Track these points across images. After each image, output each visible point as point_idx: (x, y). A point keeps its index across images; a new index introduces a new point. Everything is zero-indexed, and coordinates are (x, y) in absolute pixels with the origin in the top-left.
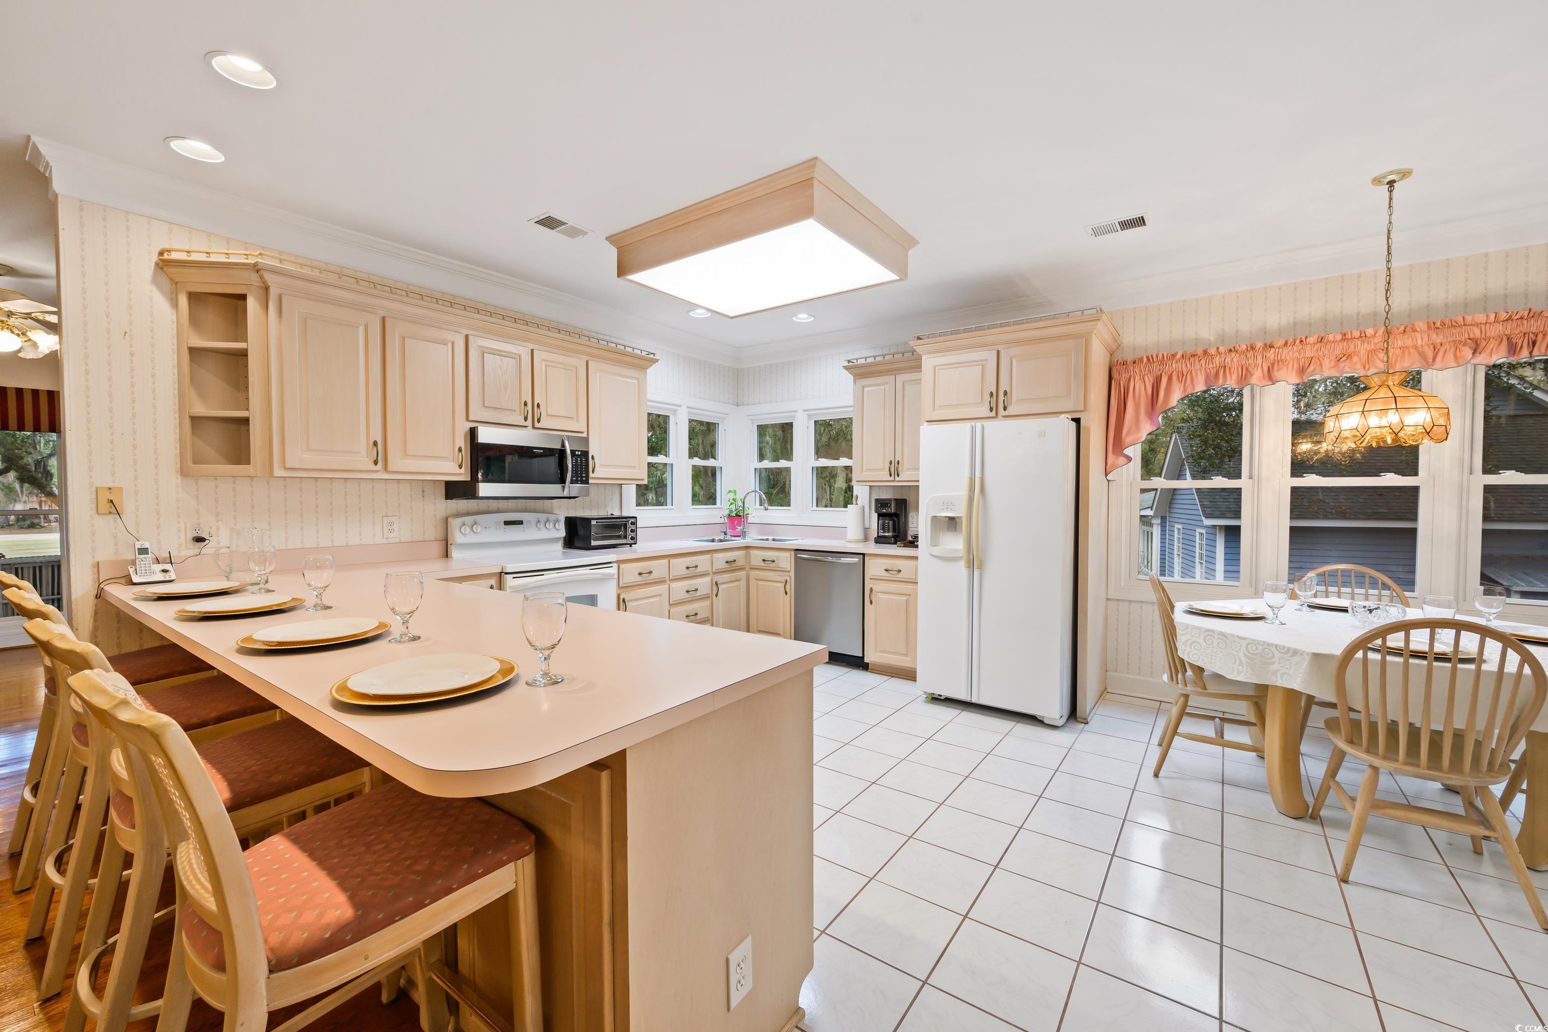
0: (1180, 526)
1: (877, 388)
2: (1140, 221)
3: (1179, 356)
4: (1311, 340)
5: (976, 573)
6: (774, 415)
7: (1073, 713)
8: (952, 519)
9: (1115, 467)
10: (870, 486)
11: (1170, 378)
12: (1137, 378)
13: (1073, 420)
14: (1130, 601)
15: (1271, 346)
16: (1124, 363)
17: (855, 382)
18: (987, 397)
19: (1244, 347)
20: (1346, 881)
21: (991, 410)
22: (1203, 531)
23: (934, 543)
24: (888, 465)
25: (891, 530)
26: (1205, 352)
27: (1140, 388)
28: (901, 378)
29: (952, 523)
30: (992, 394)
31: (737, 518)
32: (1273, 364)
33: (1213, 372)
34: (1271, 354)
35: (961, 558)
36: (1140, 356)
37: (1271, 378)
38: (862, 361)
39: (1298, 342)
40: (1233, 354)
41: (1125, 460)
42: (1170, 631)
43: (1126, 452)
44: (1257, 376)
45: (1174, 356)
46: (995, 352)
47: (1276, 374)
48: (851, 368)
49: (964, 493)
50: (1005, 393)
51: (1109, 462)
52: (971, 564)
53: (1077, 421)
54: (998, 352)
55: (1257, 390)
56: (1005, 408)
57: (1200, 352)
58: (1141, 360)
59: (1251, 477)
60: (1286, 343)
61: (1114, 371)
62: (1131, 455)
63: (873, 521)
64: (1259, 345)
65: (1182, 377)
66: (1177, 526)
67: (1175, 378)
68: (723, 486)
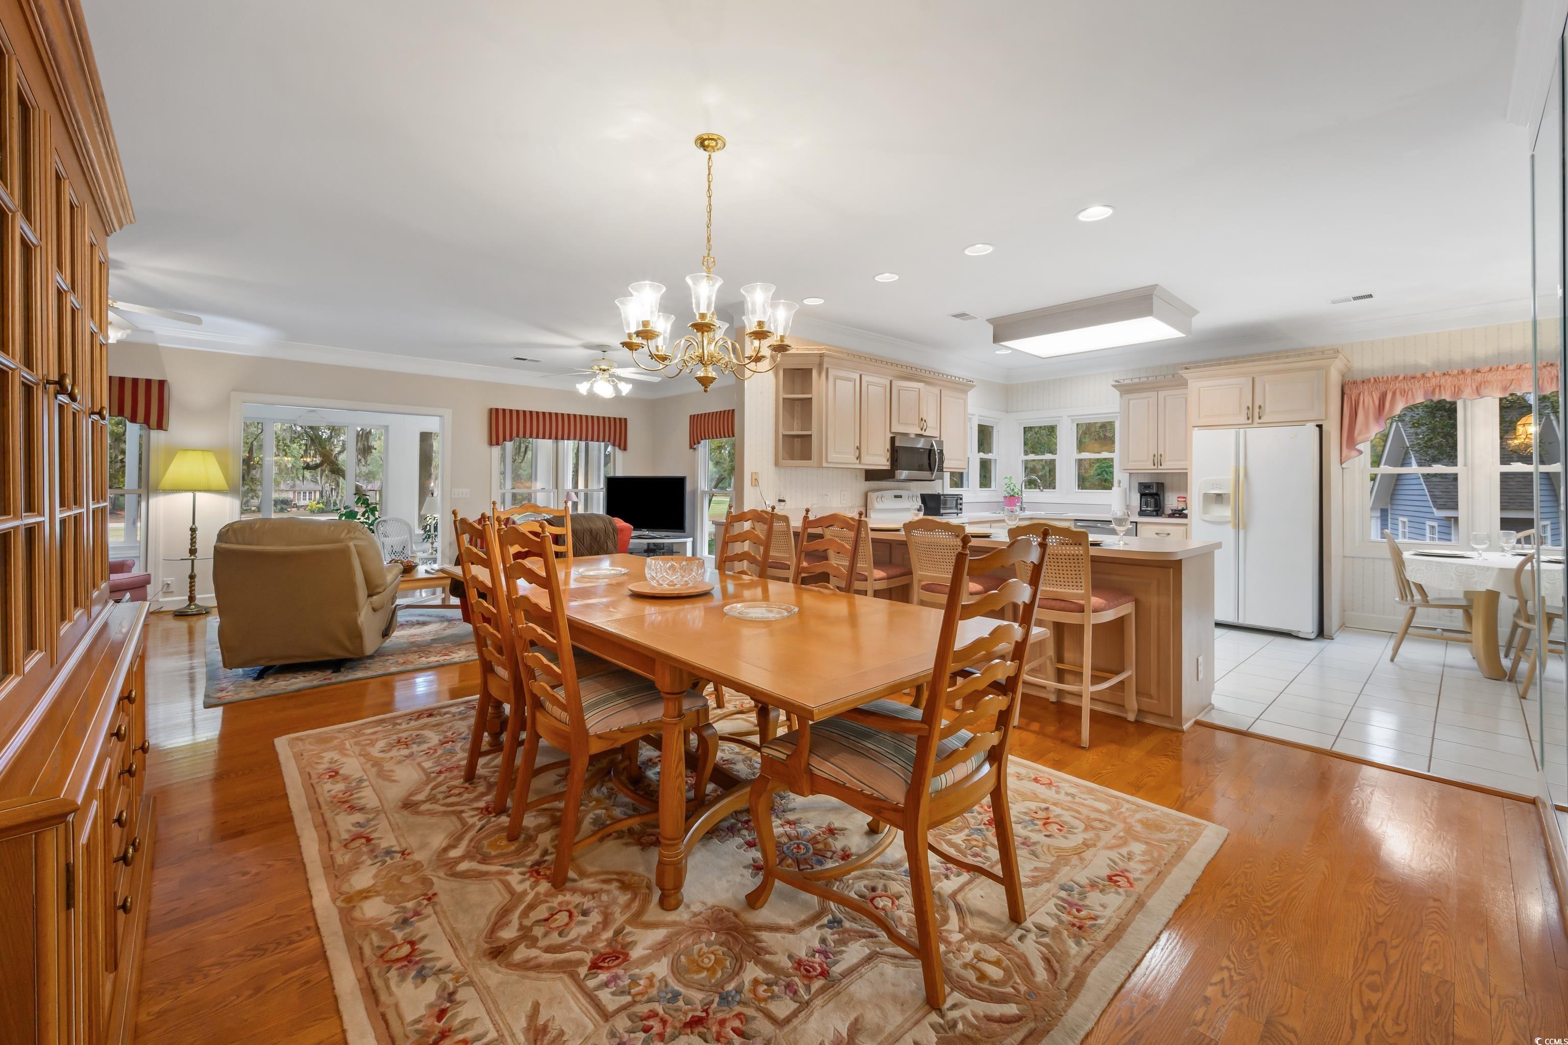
0: (1405, 519)
1: (1141, 403)
2: (1371, 296)
3: (1401, 378)
4: (1511, 367)
5: (1241, 532)
6: (1038, 419)
7: (1321, 633)
8: (1219, 495)
9: (1348, 458)
10: (1130, 474)
11: (1394, 394)
12: (1366, 393)
13: (1318, 426)
14: (1364, 558)
15: (1478, 372)
16: (1355, 383)
17: (1121, 396)
18: (1245, 411)
19: (1455, 372)
20: (1524, 698)
21: (1248, 419)
22: (1435, 524)
23: (1205, 511)
24: (1151, 457)
25: (1153, 505)
26: (1423, 375)
27: (1369, 401)
28: (1162, 394)
29: (1219, 498)
30: (1248, 408)
31: (1012, 499)
32: (1480, 384)
33: (1430, 389)
34: (1479, 377)
35: (1229, 522)
36: (1368, 377)
37: (1478, 392)
38: (1129, 381)
39: (1500, 369)
40: (1447, 377)
41: (1357, 453)
42: (1400, 564)
43: (1358, 447)
44: (1467, 392)
45: (1397, 378)
46: (1251, 379)
47: (1483, 391)
48: (1118, 386)
49: (1231, 476)
50: (1260, 407)
51: (1344, 454)
52: (1237, 527)
53: (1320, 427)
54: (1253, 379)
55: (1469, 403)
56: (1260, 418)
57: (1419, 375)
58: (1369, 380)
59: (1465, 465)
60: (1491, 369)
61: (1346, 388)
62: (1362, 449)
63: (1135, 499)
64: (1468, 370)
65: (1404, 393)
66: (1401, 519)
67: (1398, 394)
68: (997, 474)
